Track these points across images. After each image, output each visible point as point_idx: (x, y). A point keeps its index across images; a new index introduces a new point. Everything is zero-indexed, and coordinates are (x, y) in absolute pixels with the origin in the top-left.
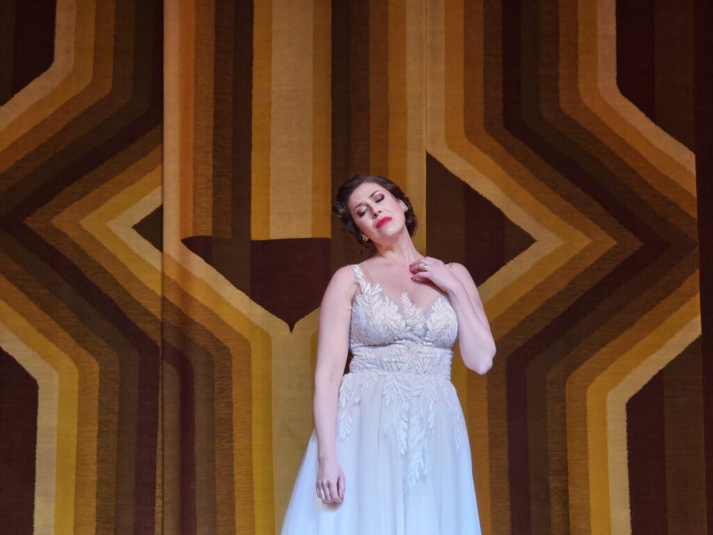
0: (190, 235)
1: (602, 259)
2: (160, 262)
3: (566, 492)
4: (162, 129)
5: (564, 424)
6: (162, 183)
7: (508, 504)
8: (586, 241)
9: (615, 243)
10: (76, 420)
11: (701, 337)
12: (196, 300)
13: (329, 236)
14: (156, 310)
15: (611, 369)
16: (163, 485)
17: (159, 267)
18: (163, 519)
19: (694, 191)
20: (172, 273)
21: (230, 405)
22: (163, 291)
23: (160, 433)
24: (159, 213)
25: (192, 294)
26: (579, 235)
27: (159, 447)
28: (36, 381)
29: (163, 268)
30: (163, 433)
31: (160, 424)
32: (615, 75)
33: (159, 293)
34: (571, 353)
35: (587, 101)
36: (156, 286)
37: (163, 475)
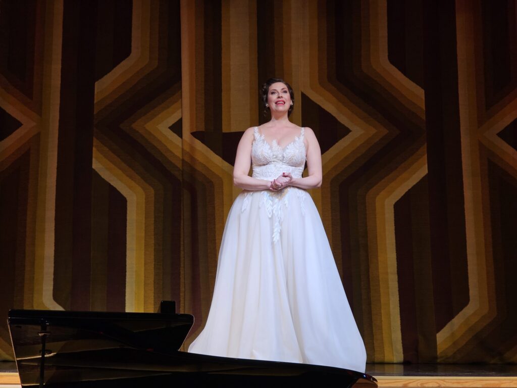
0: (195, 131)
1: (382, 139)
2: (181, 143)
3: (367, 245)
4: (181, 83)
5: (365, 214)
6: (182, 108)
8: (375, 131)
10: (144, 216)
11: (427, 174)
12: (198, 160)
14: (179, 165)
15: (387, 189)
16: (184, 245)
17: (180, 145)
18: (184, 260)
19: (424, 108)
20: (187, 149)
21: (214, 208)
22: (183, 156)
24: (179, 123)
25: (196, 157)
26: (371, 128)
27: (182, 227)
28: (125, 198)
29: (182, 146)
30: (183, 221)
31: (182, 217)
33: (181, 157)
34: (369, 182)
35: (374, 67)
36: (179, 154)
37: (184, 240)
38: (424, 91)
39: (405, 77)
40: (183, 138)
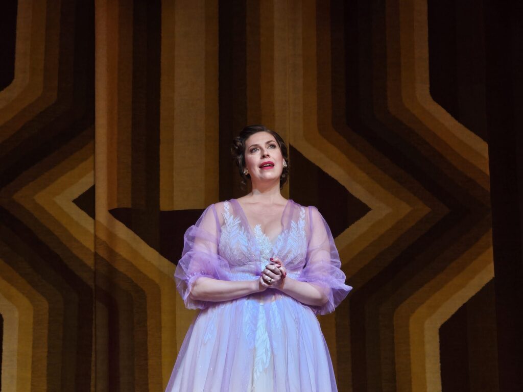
0: (115, 206)
1: (420, 222)
2: (93, 227)
4: (94, 128)
5: (393, 344)
6: (94, 169)
8: (408, 209)
9: (430, 210)
10: (31, 344)
11: (494, 279)
12: (120, 255)
14: (90, 262)
15: (428, 303)
17: (92, 231)
20: (102, 236)
22: (95, 248)
23: (93, 354)
24: (91, 194)
25: (117, 251)
26: (403, 204)
27: (93, 364)
28: (1, 316)
29: (95, 231)
30: (96, 354)
31: (94, 347)
33: (93, 250)
34: (398, 292)
35: (407, 106)
36: (89, 244)
37: (96, 385)
38: (487, 145)
39: (456, 122)
40: (97, 218)
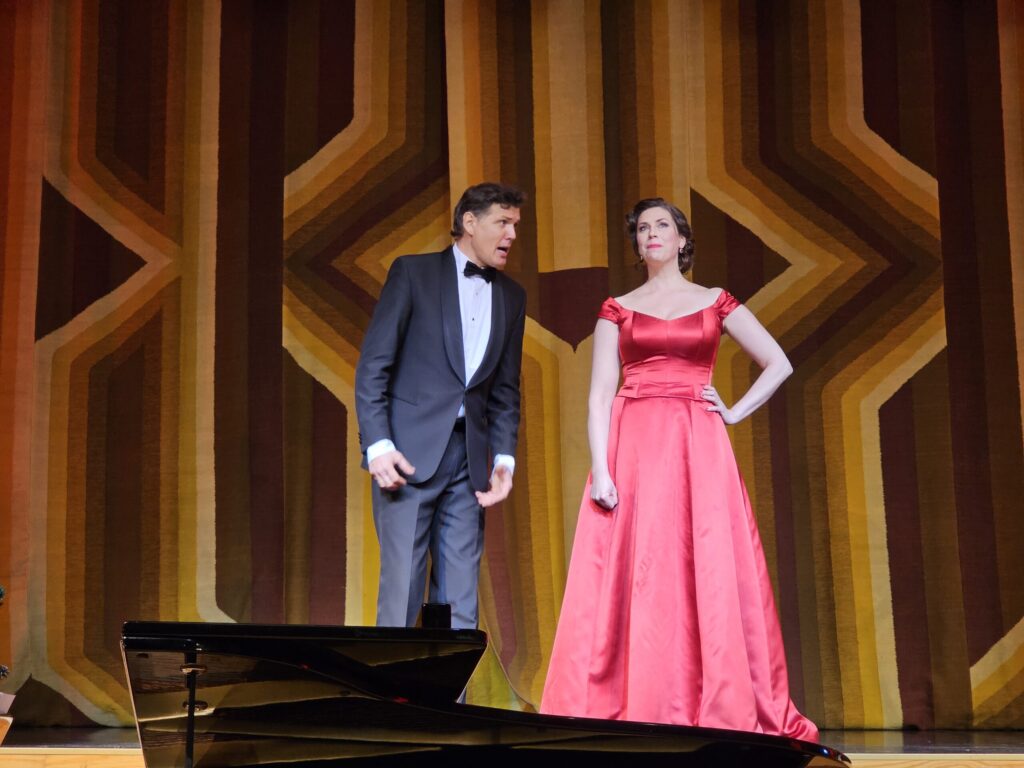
1: (853, 278)
3: (824, 492)
5: (821, 430)
7: (772, 503)
8: (838, 263)
9: (865, 263)
11: (946, 347)
13: (606, 265)
15: (864, 379)
19: (938, 217)
26: (832, 257)
28: (344, 407)
32: (862, 109)
34: (827, 365)
35: (836, 135)
38: (937, 182)
39: (898, 155)
